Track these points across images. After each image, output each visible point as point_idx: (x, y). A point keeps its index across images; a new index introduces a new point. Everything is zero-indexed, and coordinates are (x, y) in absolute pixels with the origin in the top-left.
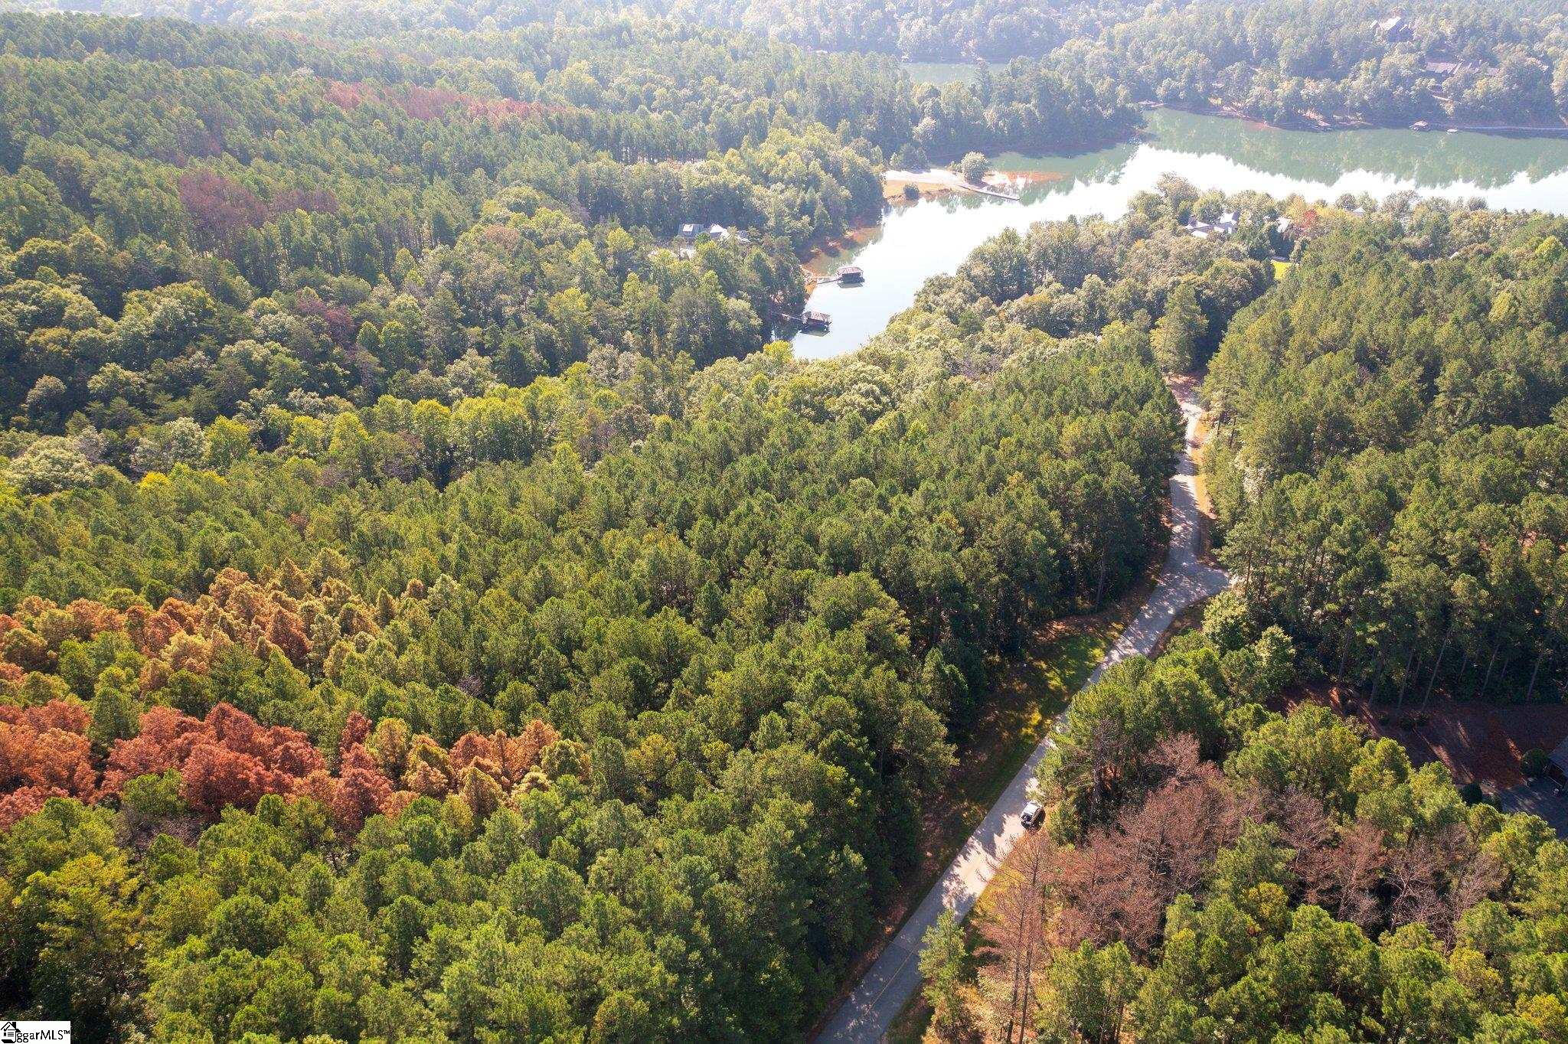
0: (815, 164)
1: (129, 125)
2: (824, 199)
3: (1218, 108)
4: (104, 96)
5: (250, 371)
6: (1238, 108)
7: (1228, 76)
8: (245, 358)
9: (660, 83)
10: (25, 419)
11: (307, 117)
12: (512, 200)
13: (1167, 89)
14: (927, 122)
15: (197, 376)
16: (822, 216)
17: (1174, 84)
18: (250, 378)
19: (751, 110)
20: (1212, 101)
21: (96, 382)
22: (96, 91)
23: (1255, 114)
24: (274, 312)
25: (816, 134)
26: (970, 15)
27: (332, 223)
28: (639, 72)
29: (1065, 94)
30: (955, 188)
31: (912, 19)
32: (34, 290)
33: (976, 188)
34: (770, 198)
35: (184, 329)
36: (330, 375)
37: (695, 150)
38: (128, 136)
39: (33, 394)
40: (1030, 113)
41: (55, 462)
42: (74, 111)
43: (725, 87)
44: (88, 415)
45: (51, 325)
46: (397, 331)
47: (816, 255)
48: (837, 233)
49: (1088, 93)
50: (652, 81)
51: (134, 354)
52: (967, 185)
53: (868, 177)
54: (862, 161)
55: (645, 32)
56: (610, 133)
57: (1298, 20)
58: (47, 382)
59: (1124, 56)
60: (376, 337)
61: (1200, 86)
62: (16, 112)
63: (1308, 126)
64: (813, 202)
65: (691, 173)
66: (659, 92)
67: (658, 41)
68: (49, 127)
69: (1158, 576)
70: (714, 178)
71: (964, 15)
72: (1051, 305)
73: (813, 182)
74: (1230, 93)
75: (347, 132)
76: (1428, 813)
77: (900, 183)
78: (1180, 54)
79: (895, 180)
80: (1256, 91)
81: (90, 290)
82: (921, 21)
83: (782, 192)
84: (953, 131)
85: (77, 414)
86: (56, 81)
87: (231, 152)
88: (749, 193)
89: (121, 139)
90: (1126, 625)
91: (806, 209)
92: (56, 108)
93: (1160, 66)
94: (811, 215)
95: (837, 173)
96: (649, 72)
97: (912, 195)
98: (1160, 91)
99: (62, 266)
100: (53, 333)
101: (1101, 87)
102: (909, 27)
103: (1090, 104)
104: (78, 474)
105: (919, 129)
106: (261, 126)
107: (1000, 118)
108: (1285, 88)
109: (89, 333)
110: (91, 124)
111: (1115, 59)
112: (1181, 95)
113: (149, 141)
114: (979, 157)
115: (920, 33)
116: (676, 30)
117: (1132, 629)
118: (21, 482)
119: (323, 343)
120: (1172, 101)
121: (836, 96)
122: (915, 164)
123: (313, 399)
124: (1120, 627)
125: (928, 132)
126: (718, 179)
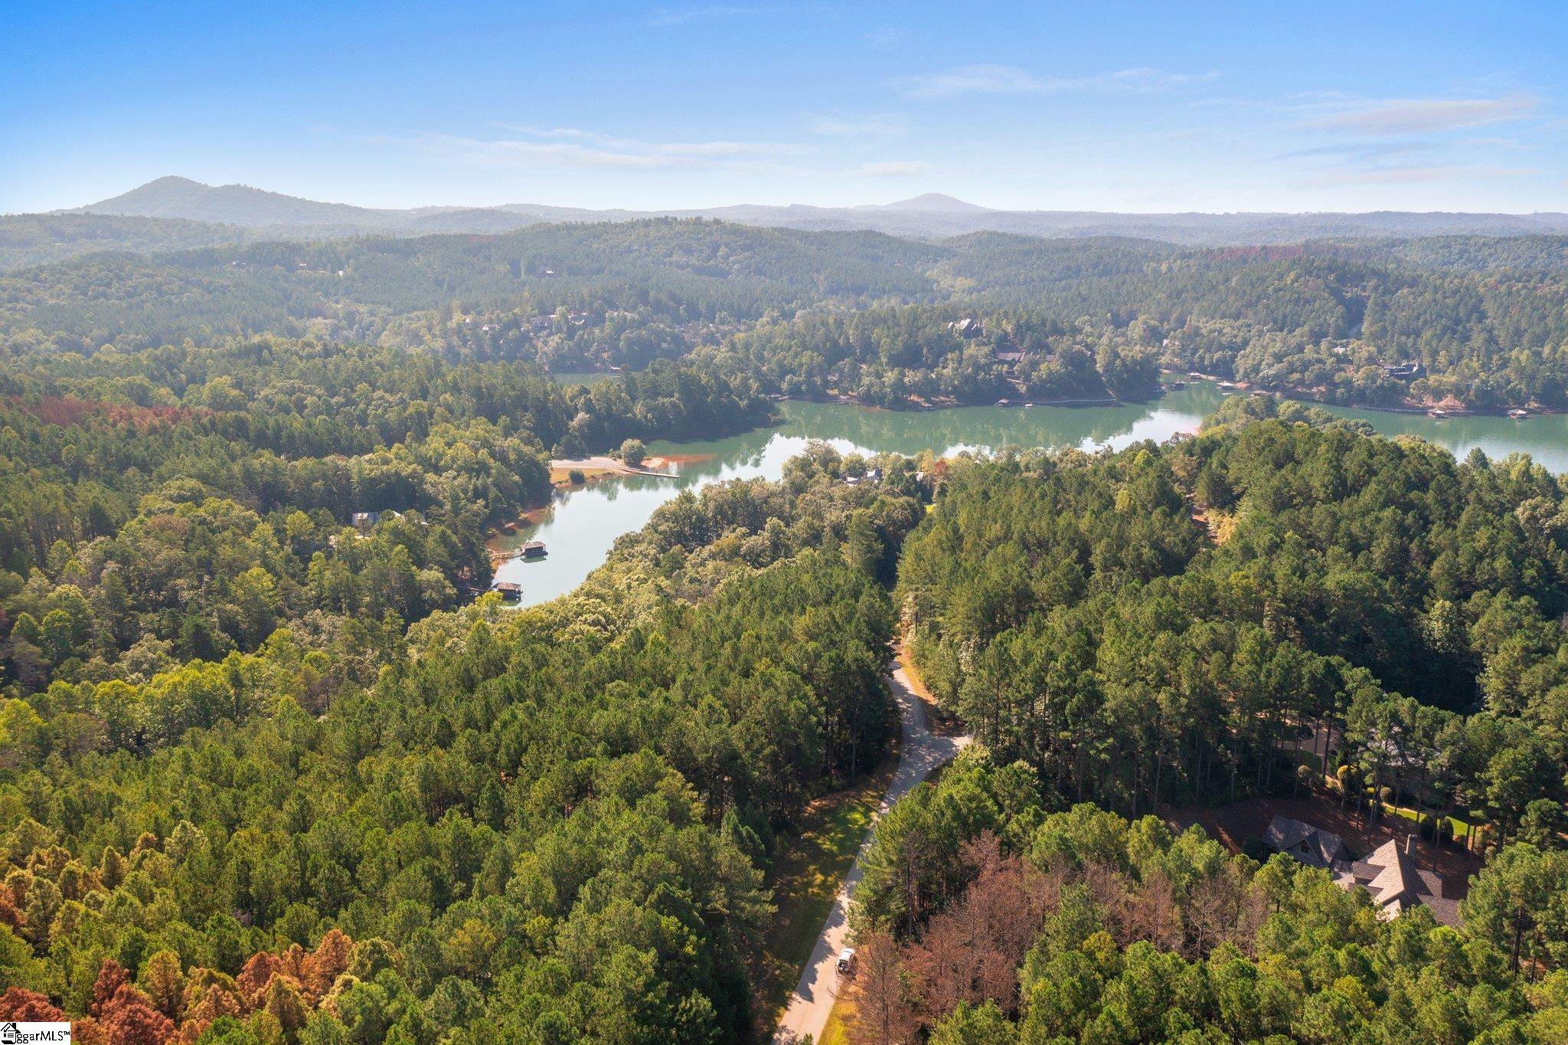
0: (483, 453)
2: (496, 484)
3: (835, 397)
6: (853, 397)
7: (841, 371)
9: (311, 393)
12: (174, 492)
13: (790, 382)
14: (581, 415)
16: (497, 499)
17: (795, 379)
19: (411, 410)
20: (831, 392)
23: (869, 400)
25: (479, 427)
26: (602, 331)
28: (288, 383)
29: (704, 388)
30: (617, 472)
31: (548, 336)
33: (637, 471)
34: (441, 484)
37: (361, 445)
40: (674, 405)
43: (379, 393)
46: (60, 619)
47: (493, 536)
48: (512, 516)
49: (724, 387)
50: (301, 390)
52: (628, 468)
53: (534, 464)
54: (527, 449)
55: (287, 351)
56: (269, 432)
57: (890, 323)
59: (748, 358)
60: (34, 629)
61: (818, 380)
63: (916, 407)
64: (485, 487)
65: (361, 466)
66: (310, 400)
67: (301, 358)
69: (898, 750)
70: (385, 468)
71: (597, 331)
72: (740, 547)
73: (482, 469)
74: (845, 384)
76: (1200, 866)
77: (564, 470)
78: (797, 354)
79: (560, 468)
80: (866, 381)
82: (556, 338)
83: (455, 478)
84: (607, 423)
88: (422, 481)
90: (879, 790)
91: (479, 493)
93: (781, 366)
94: (486, 498)
95: (505, 461)
96: (297, 383)
97: (578, 480)
98: (785, 386)
101: (735, 382)
102: (546, 343)
103: (728, 396)
105: (575, 423)
107: (648, 412)
108: (890, 377)
111: (741, 361)
112: (803, 387)
114: (637, 442)
115: (557, 349)
116: (319, 348)
120: (795, 393)
121: (491, 396)
122: (575, 454)
124: (874, 792)
125: (581, 426)
126: (392, 468)
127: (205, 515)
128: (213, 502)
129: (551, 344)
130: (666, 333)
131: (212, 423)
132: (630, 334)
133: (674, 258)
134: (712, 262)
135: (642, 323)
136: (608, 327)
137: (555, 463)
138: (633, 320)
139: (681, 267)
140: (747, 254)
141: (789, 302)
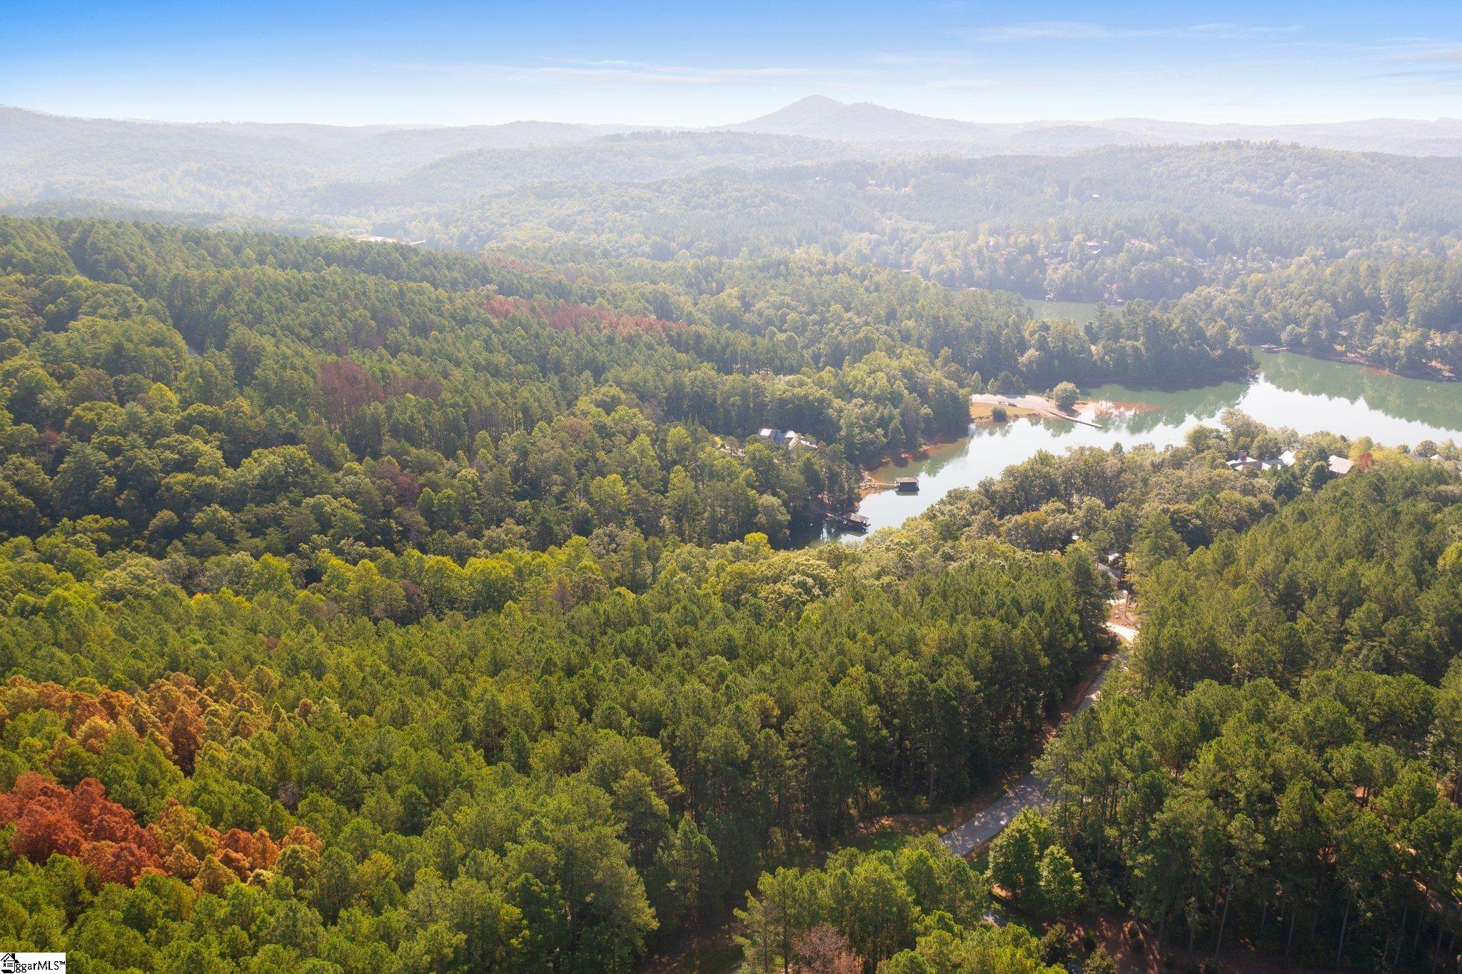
0: (900, 385)
1: (316, 323)
2: (902, 415)
3: (1343, 354)
4: (306, 300)
5: (317, 520)
6: (1362, 355)
7: (1351, 328)
8: (317, 509)
9: (794, 309)
10: (141, 543)
11: (463, 322)
12: (599, 397)
13: (1291, 334)
14: (1032, 353)
15: (277, 520)
16: (896, 430)
17: (1299, 330)
18: (315, 525)
20: (1338, 348)
21: (199, 518)
22: (301, 295)
23: (1377, 361)
24: (356, 474)
25: (910, 357)
26: (1115, 262)
27: (430, 406)
28: (778, 299)
29: (1173, 334)
30: (1042, 412)
32: (182, 442)
33: (1064, 415)
34: (850, 411)
35: (282, 482)
36: (386, 530)
37: (792, 367)
38: (311, 330)
39: (155, 522)
40: (1135, 349)
41: (136, 577)
42: (281, 310)
44: (184, 544)
45: (181, 471)
46: (449, 497)
47: (886, 464)
48: (911, 445)
49: (1200, 334)
50: (788, 306)
51: (233, 501)
52: (1056, 411)
53: (954, 398)
54: (947, 383)
56: (718, 347)
57: (1431, 276)
58: (166, 515)
59: (1252, 303)
60: (432, 500)
61: (1323, 334)
62: (237, 309)
63: (1433, 375)
64: (891, 417)
65: (779, 385)
66: (793, 315)
68: (256, 320)
69: (1010, 787)
70: (796, 390)
71: (1109, 262)
73: (895, 399)
74: (1356, 341)
75: (489, 337)
77: (985, 405)
78: (1305, 302)
79: (983, 402)
80: (1378, 340)
81: (227, 446)
82: (1067, 267)
83: (862, 406)
84: (1057, 362)
85: (176, 542)
86: (275, 287)
87: (385, 346)
88: (830, 405)
89: (306, 333)
90: (951, 830)
91: (883, 423)
92: (266, 307)
93: (1286, 315)
94: (885, 429)
95: (923, 394)
96: (788, 299)
97: (1000, 418)
98: (1284, 336)
99: (213, 425)
100: (182, 477)
101: (1211, 331)
102: (1056, 270)
103: (1199, 345)
104: (149, 589)
105: (1023, 359)
106: (422, 329)
107: (1106, 353)
108: (1409, 337)
109: (208, 479)
110: (287, 319)
111: (1243, 306)
112: (1304, 340)
113: (327, 334)
114: (1072, 386)
117: (954, 833)
118: (104, 589)
119: (385, 503)
120: (1295, 346)
121: (947, 325)
122: (1009, 389)
123: (361, 547)
124: (944, 830)
125: (1030, 362)
126: (799, 391)
127: (608, 420)
128: (622, 410)
129: (1061, 272)
130: (1182, 268)
131: (679, 335)
132: (1143, 266)
133: (1235, 184)
134: (1276, 190)
135: (1160, 256)
136: (1122, 257)
137: (976, 398)
138: (1150, 252)
139: (1240, 195)
140: (1319, 182)
141: (1342, 240)
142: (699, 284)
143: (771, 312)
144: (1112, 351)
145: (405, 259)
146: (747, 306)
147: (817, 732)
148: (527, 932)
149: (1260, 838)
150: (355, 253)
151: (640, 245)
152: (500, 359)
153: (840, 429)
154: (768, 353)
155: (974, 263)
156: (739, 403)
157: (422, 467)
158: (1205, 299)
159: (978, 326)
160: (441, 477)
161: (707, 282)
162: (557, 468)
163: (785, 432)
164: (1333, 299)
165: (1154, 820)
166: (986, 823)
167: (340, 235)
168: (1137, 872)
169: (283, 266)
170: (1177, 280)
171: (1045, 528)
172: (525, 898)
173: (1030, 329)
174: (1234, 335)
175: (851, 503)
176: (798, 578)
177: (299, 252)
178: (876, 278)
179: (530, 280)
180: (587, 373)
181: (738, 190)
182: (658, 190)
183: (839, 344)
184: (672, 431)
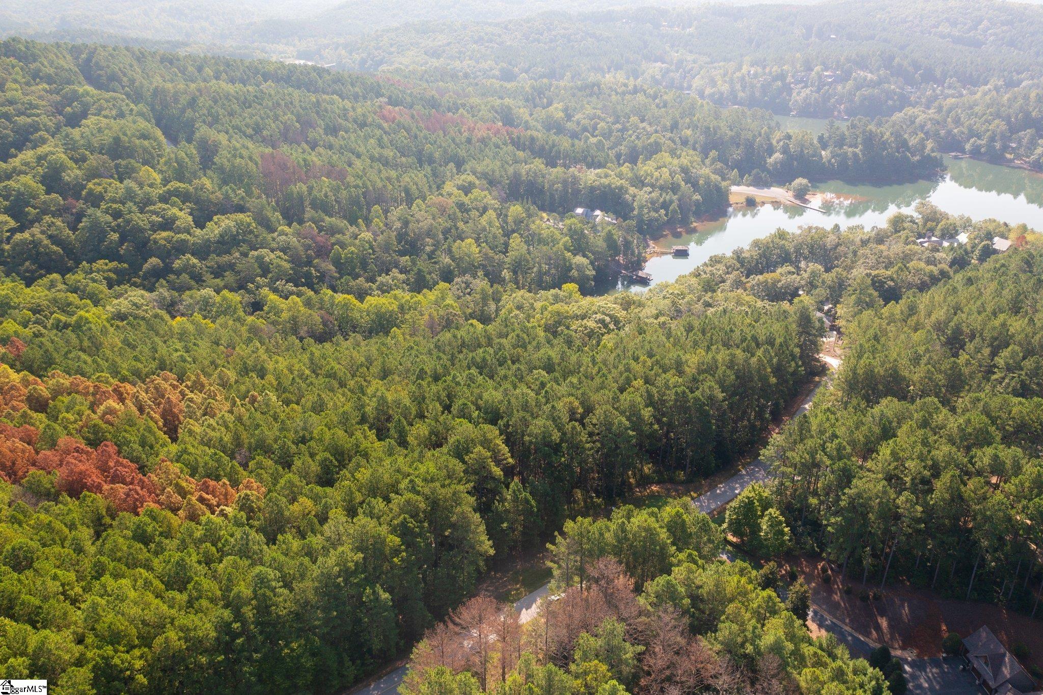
0: (679, 178)
1: (257, 124)
2: (679, 200)
3: (1012, 161)
4: (250, 107)
5: (260, 267)
6: (1026, 162)
7: (1020, 139)
8: (260, 260)
10: (138, 281)
11: (363, 125)
12: (460, 182)
13: (973, 145)
14: (777, 156)
15: (231, 266)
16: (674, 211)
17: (979, 142)
18: (259, 271)
19: (652, 140)
20: (1008, 156)
21: (177, 264)
22: (246, 104)
23: (1037, 166)
24: (286, 235)
25: (688, 157)
26: (844, 88)
27: (339, 187)
28: (593, 112)
29: (884, 143)
30: (783, 200)
32: (164, 209)
33: (798, 202)
34: (641, 196)
35: (235, 239)
36: (308, 275)
37: (600, 162)
38: (254, 129)
39: (146, 266)
40: (855, 154)
41: (135, 304)
42: (231, 114)
43: (644, 124)
44: (168, 282)
45: (164, 230)
46: (352, 253)
47: (666, 235)
48: (685, 222)
49: (905, 143)
51: (202, 252)
52: (793, 200)
53: (718, 189)
54: (715, 178)
56: (547, 147)
58: (154, 261)
60: (340, 255)
61: (998, 145)
62: (201, 112)
64: (671, 202)
65: (590, 176)
67: (617, 93)
68: (214, 121)
69: (744, 467)
70: (603, 180)
71: (839, 88)
72: (780, 281)
73: (675, 188)
74: (1022, 151)
75: (381, 136)
77: (740, 194)
78: (987, 121)
79: (739, 192)
80: (1039, 151)
81: (196, 213)
83: (650, 193)
84: (795, 163)
85: (161, 280)
86: (227, 97)
87: (307, 142)
88: (626, 192)
89: (250, 131)
90: (700, 495)
91: (665, 205)
92: (221, 111)
93: (970, 130)
94: (667, 209)
95: (695, 185)
97: (751, 204)
98: (968, 147)
99: (185, 197)
100: (165, 234)
101: (913, 141)
103: (903, 152)
104: (144, 313)
105: (771, 160)
106: (333, 130)
107: (833, 157)
109: (183, 236)
110: (236, 121)
111: (938, 123)
112: (983, 150)
113: (265, 133)
114: (804, 181)
117: (702, 498)
118: (112, 312)
119: (308, 257)
120: (976, 154)
121: (715, 133)
122: (759, 183)
123: (290, 287)
124: (694, 495)
125: (776, 163)
126: (605, 181)
127: (466, 200)
128: (476, 192)
129: (803, 95)
130: (895, 93)
131: (519, 138)
132: (866, 91)
133: (940, 29)
134: (971, 34)
135: (879, 83)
136: (850, 83)
137: (734, 189)
138: (871, 81)
139: (943, 37)
140: (1005, 28)
141: (1018, 73)
142: (534, 99)
143: (586, 122)
144: (838, 155)
145: (321, 77)
146: (569, 117)
147: (608, 425)
148: (404, 554)
149: (919, 508)
150: (285, 72)
151: (491, 69)
152: (389, 153)
153: (633, 209)
154: (583, 152)
155: (738, 87)
156: (561, 189)
157: (333, 231)
158: (911, 117)
159: (738, 135)
160: (346, 238)
161: (540, 98)
162: (429, 233)
163: (593, 210)
164: (1008, 120)
165: (844, 494)
166: (725, 492)
167: (274, 59)
168: (829, 528)
169: (232, 81)
170: (890, 102)
171: (779, 285)
172: (403, 531)
173: (777, 138)
174: (930, 144)
175: (638, 264)
176: (599, 316)
177: (244, 71)
178: (665, 97)
179: (411, 95)
180: (451, 165)
181: (565, 29)
182: (506, 28)
183: (635, 146)
184: (512, 208)
